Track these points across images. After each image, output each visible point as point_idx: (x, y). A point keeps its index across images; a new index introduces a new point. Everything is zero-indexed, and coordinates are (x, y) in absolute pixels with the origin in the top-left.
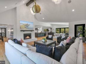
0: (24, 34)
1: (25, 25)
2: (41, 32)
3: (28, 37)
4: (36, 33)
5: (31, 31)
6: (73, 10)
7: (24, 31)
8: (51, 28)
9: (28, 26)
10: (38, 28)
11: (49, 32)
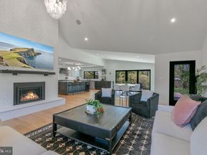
0: (15, 84)
1: (20, 53)
2: (75, 79)
3: (31, 96)
4: (60, 83)
5: (46, 74)
6: (173, 20)
7: (15, 73)
8: (104, 71)
9: (31, 58)
10: (69, 68)
11: (99, 79)
